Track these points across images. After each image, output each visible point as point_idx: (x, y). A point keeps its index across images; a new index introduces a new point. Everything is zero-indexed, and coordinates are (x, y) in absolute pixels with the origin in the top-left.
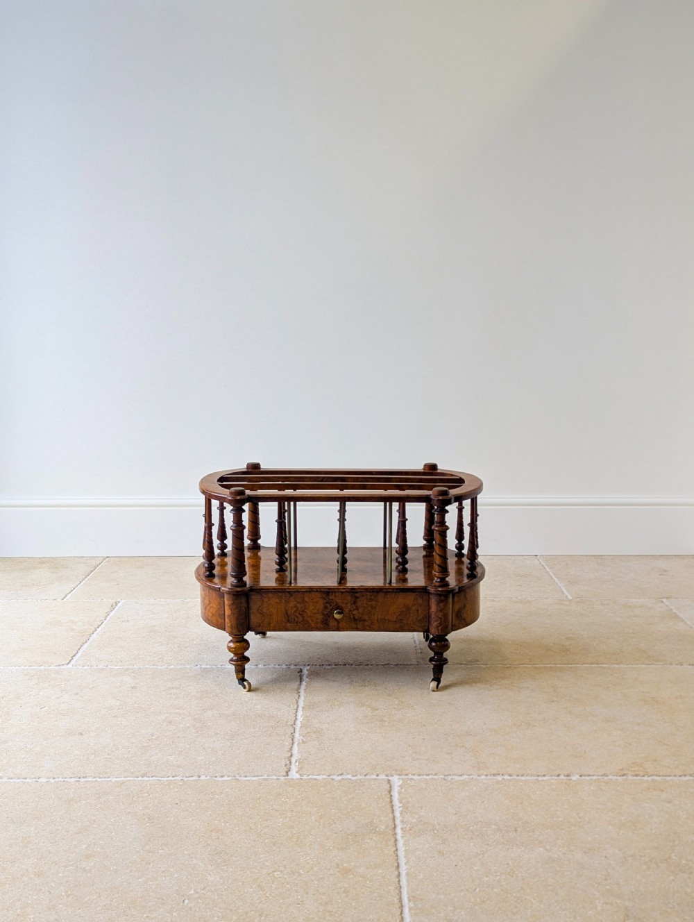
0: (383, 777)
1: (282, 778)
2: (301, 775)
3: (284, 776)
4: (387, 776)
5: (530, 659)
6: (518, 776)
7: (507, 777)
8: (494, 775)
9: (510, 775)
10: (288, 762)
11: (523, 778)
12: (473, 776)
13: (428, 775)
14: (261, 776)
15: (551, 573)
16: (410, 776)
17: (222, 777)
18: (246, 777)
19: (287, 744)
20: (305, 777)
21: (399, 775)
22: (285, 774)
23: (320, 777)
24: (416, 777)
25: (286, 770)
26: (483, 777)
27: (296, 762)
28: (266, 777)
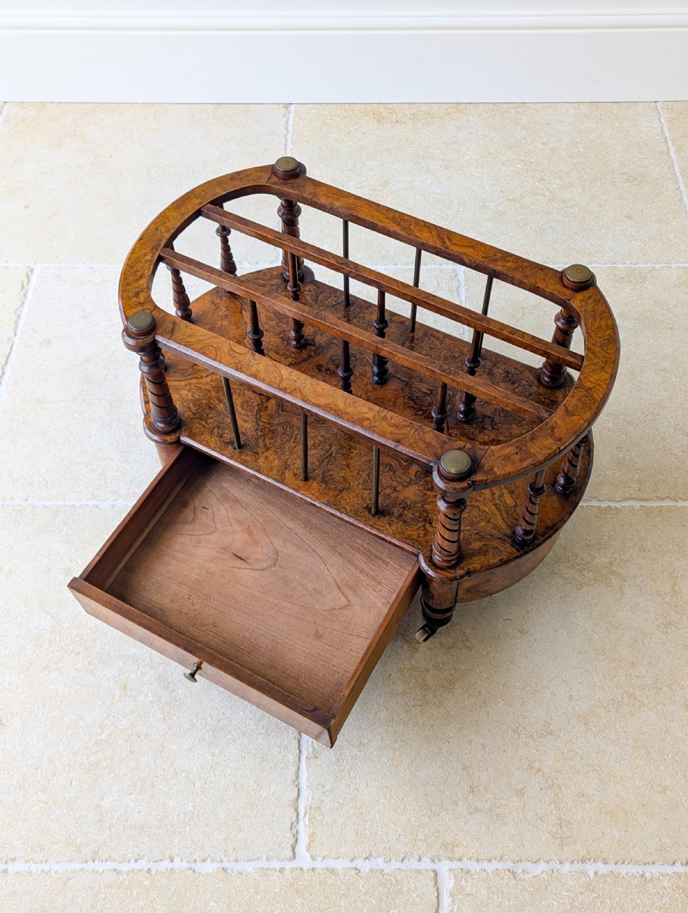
0: (427, 864)
1: (288, 866)
2: (313, 858)
3: (290, 860)
4: (433, 861)
5: (638, 480)
6: (616, 864)
7: (602, 868)
8: (583, 861)
9: (605, 862)
10: (294, 818)
11: (623, 869)
12: (552, 865)
13: (489, 861)
14: (258, 859)
15: (677, 168)
16: (466, 864)
17: (204, 861)
18: (236, 861)
19: (291, 758)
20: (319, 864)
21: (451, 860)
22: (289, 853)
23: (341, 864)
24: (474, 866)
25: (292, 841)
26: (567, 867)
27: (305, 814)
28: (263, 864)
